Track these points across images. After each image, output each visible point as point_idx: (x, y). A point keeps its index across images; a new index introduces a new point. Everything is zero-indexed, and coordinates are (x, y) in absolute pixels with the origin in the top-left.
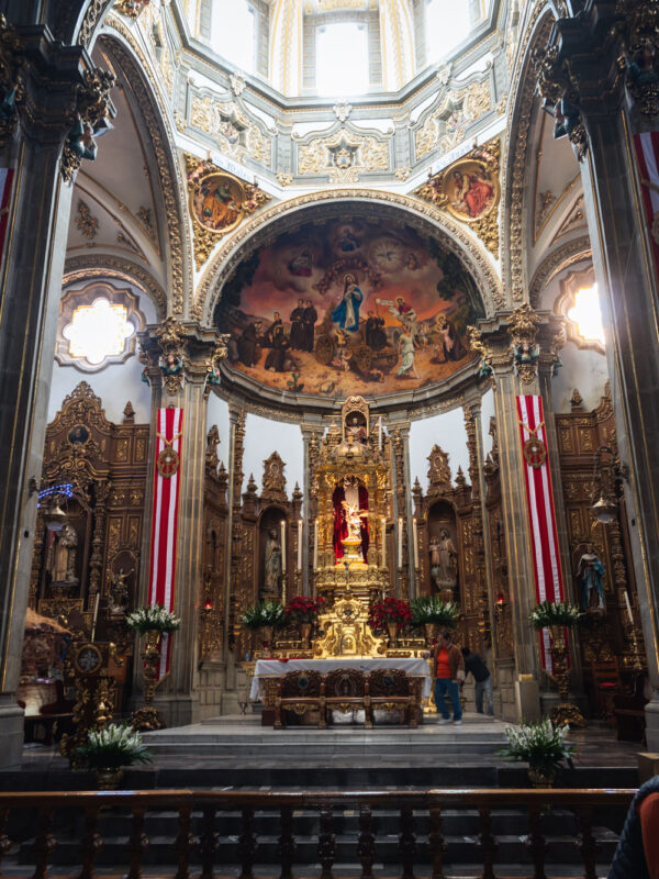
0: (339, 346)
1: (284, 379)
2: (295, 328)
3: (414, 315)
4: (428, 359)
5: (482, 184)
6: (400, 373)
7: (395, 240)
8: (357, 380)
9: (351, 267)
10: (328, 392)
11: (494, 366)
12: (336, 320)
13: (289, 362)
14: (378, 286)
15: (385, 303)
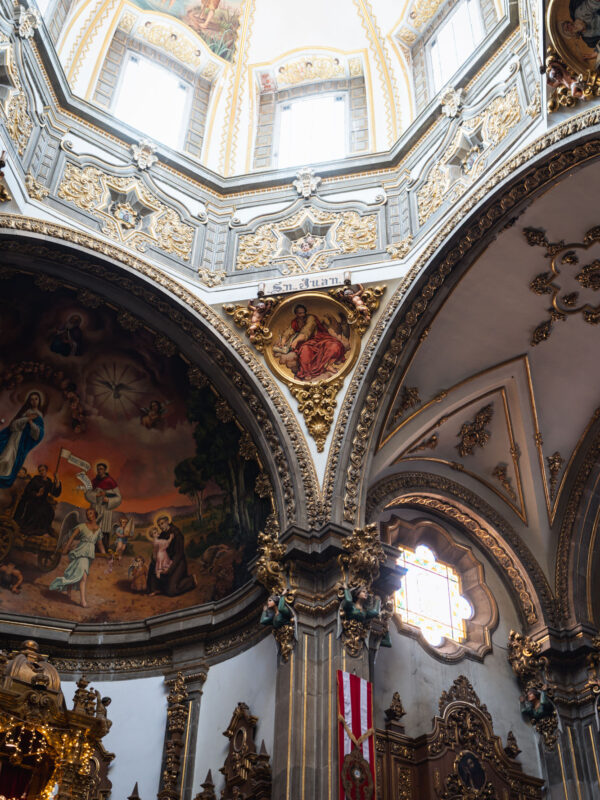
3: (117, 499)
4: (113, 580)
5: (332, 339)
6: (54, 586)
7: (141, 369)
15: (76, 462)
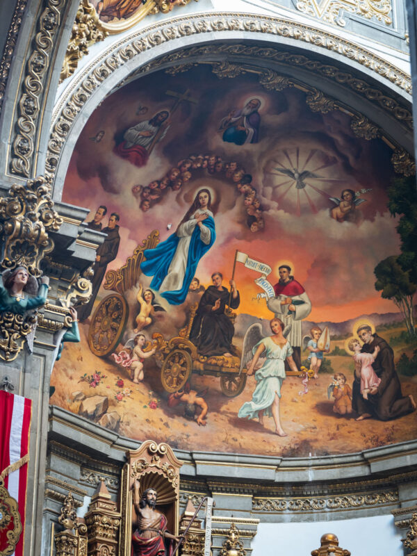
3: (306, 307)
4: (312, 402)
6: (242, 414)
7: (331, 154)
8: (153, 406)
9: (219, 174)
10: (94, 417)
12: (146, 270)
14: (254, 228)
15: (255, 266)
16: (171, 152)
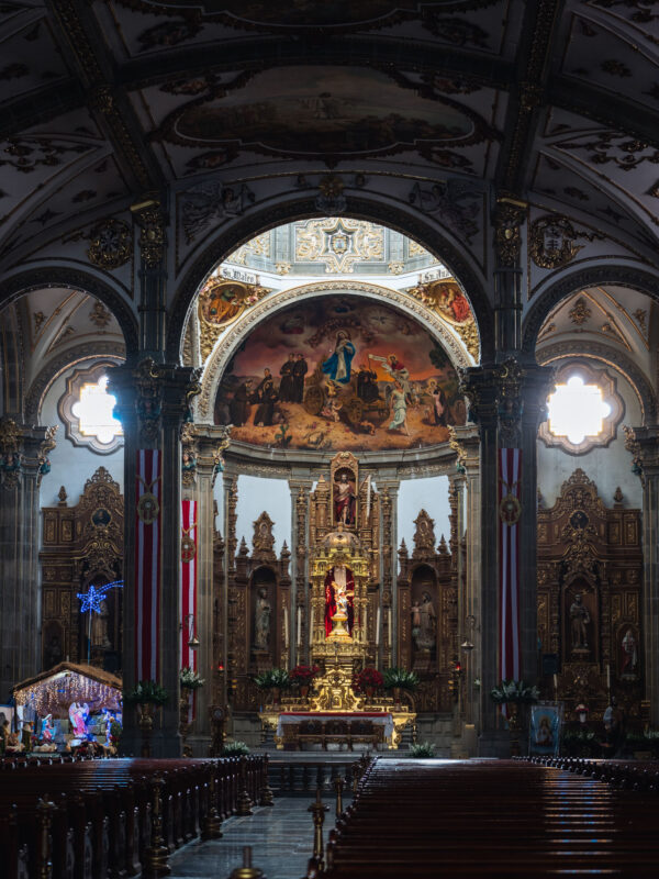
0: (329, 397)
1: (272, 433)
2: (284, 382)
3: (407, 374)
4: (420, 419)
6: (391, 427)
8: (347, 431)
9: (344, 325)
10: (317, 443)
11: (467, 468)
12: (326, 372)
13: (277, 415)
14: (372, 343)
15: (378, 359)
16: (312, 324)
